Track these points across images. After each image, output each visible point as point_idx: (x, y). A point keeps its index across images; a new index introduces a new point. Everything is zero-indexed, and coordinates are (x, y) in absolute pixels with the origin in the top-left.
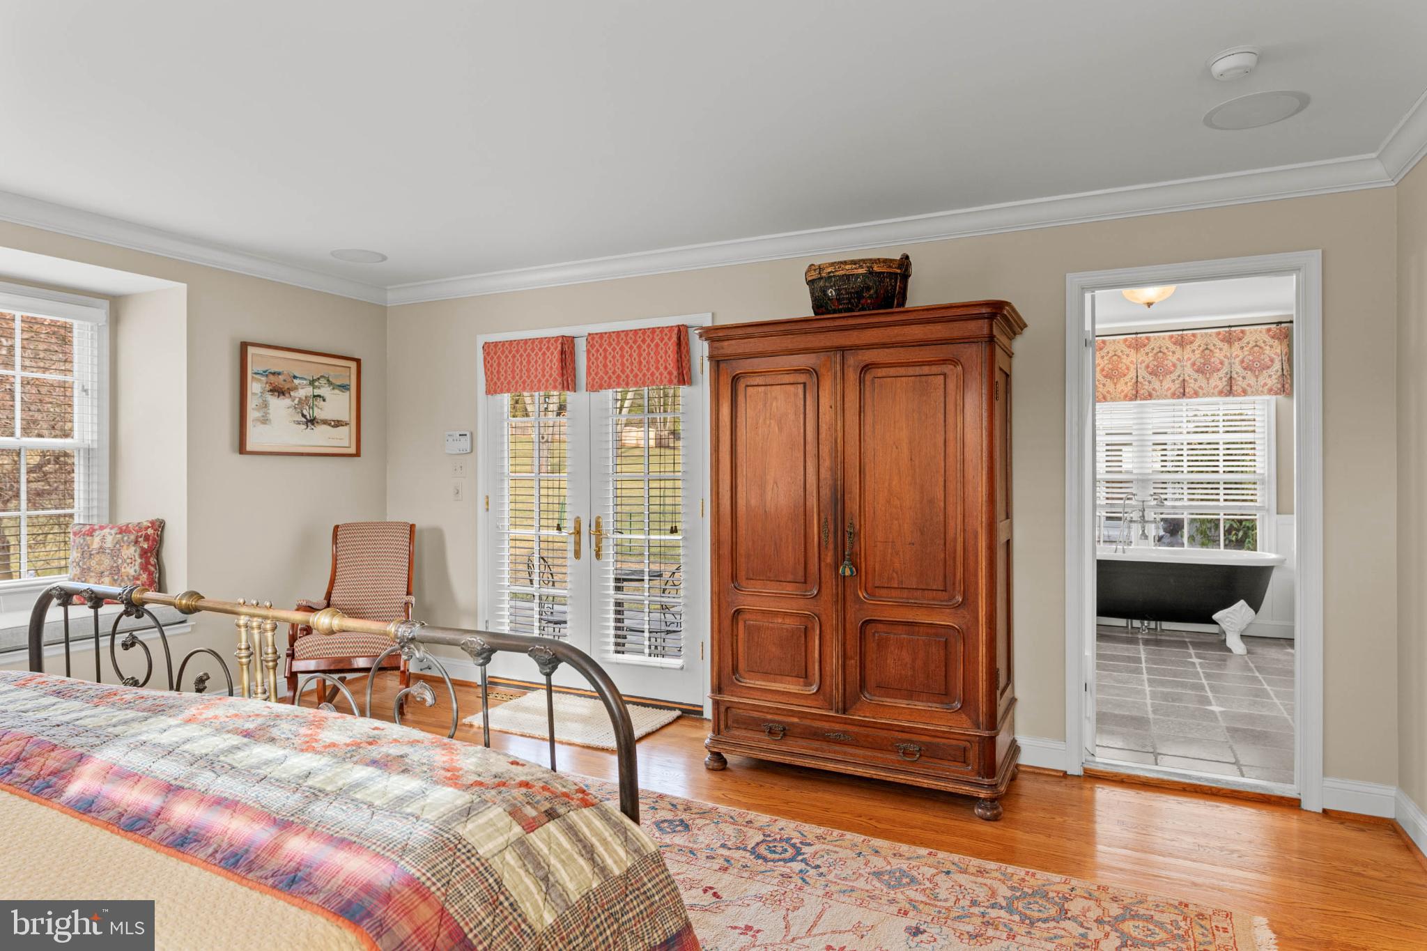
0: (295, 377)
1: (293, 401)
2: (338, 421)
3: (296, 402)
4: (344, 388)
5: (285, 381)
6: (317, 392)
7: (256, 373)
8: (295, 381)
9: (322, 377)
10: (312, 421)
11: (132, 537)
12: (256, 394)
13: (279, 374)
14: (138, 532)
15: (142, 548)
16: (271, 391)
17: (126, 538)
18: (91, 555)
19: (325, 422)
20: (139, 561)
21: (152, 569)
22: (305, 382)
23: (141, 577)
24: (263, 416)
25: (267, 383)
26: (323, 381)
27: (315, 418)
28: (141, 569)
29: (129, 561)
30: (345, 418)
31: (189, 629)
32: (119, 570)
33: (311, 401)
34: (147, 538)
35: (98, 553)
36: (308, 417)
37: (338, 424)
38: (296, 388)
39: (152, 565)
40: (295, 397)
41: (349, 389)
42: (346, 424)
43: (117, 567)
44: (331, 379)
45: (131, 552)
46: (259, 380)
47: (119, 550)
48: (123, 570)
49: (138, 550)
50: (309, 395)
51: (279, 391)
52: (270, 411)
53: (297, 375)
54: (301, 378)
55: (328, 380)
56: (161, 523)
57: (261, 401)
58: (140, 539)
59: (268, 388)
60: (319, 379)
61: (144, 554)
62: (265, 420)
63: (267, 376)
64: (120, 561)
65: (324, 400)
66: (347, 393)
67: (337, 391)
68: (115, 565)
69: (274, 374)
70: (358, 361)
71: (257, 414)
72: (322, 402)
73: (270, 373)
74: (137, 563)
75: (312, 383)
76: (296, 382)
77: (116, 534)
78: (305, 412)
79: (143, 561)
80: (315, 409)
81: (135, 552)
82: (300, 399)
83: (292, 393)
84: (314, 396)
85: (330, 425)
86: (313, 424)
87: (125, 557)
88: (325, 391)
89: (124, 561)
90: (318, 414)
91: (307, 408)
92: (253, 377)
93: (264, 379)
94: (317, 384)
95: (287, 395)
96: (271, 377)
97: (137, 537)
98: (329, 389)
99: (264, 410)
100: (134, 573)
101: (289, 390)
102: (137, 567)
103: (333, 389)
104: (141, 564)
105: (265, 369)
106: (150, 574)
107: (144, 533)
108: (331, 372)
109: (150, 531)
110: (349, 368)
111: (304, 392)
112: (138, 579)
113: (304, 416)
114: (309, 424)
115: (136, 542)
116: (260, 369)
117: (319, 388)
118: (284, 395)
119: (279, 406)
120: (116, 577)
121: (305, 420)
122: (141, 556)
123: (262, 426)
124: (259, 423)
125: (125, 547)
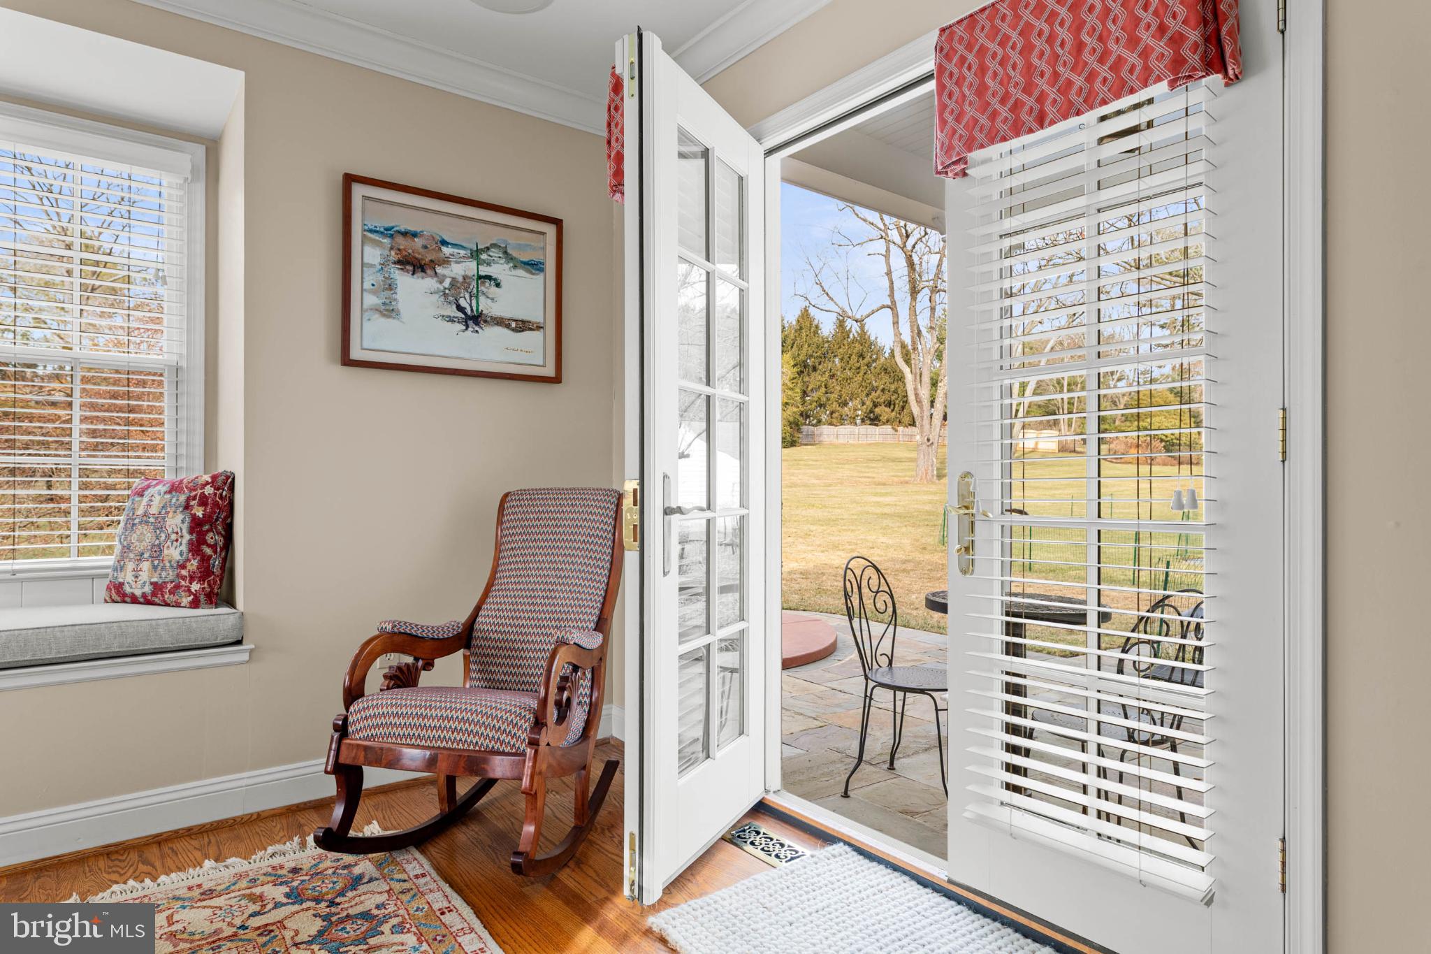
0: (444, 243)
1: (441, 282)
2: (523, 321)
3: (447, 283)
4: (534, 267)
5: (425, 247)
6: (484, 270)
7: (371, 231)
8: (444, 249)
9: (494, 245)
10: (475, 319)
11: (183, 498)
12: (372, 266)
13: (415, 235)
14: (191, 490)
15: (194, 518)
16: (399, 262)
17: (174, 500)
18: (134, 524)
19: (500, 322)
20: (187, 537)
21: (208, 551)
22: (462, 252)
23: (188, 564)
24: (384, 304)
25: (392, 248)
26: (495, 253)
27: (481, 314)
28: (190, 551)
29: (174, 537)
30: (535, 316)
31: (246, 657)
32: (161, 551)
33: (474, 284)
34: (203, 501)
35: (140, 523)
36: (469, 312)
37: (523, 326)
38: (445, 262)
39: (209, 546)
40: (444, 277)
41: (542, 270)
42: (539, 328)
43: (159, 546)
44: (509, 251)
45: (177, 521)
46: (378, 244)
47: (164, 518)
48: (166, 552)
49: (188, 520)
50: (470, 274)
51: (415, 265)
52: (397, 297)
53: (446, 239)
54: (455, 245)
55: (505, 253)
56: (228, 478)
57: (380, 278)
58: (192, 503)
59: (394, 256)
60: (488, 248)
61: (196, 525)
62: (389, 311)
63: (392, 236)
64: (163, 536)
65: (498, 285)
66: (540, 277)
67: (521, 272)
68: (157, 542)
69: (405, 234)
70: (558, 223)
71: (371, 300)
72: (494, 289)
73: (399, 232)
74: (185, 541)
75: (476, 254)
76: (447, 251)
77: (165, 493)
78: (463, 303)
79: (194, 537)
80: (482, 299)
81: (183, 522)
82: (454, 279)
83: (439, 270)
84: (480, 277)
85: (508, 326)
86: (477, 324)
87: (170, 530)
88: (499, 269)
89: (168, 537)
90: (485, 306)
91: (467, 296)
92: (364, 237)
93: (386, 241)
94: (484, 256)
95: (429, 271)
96: (400, 239)
97: (188, 499)
98: (506, 267)
99: (388, 293)
100: (178, 557)
101: (433, 264)
102: (184, 548)
103: (515, 267)
104: (190, 543)
105: (388, 225)
106: (205, 559)
107: (199, 491)
108: (511, 239)
109: (209, 490)
110: (544, 234)
111: (461, 269)
112: (183, 567)
113: (460, 308)
114: (470, 323)
115: (187, 507)
116: (381, 224)
117: (489, 264)
118: (423, 271)
119: (412, 288)
120: (156, 562)
121: (461, 315)
122: (191, 532)
123: (383, 320)
124: (377, 316)
125: (171, 515)
